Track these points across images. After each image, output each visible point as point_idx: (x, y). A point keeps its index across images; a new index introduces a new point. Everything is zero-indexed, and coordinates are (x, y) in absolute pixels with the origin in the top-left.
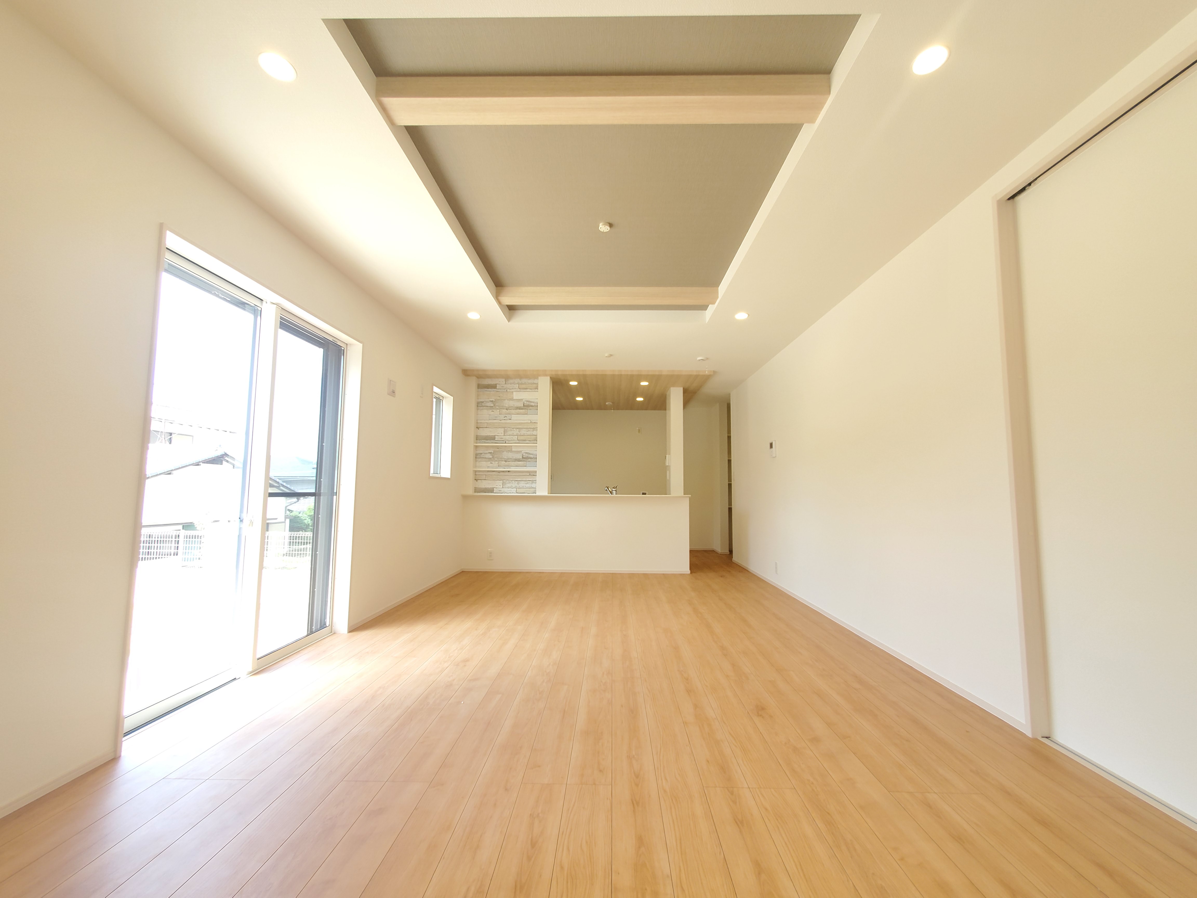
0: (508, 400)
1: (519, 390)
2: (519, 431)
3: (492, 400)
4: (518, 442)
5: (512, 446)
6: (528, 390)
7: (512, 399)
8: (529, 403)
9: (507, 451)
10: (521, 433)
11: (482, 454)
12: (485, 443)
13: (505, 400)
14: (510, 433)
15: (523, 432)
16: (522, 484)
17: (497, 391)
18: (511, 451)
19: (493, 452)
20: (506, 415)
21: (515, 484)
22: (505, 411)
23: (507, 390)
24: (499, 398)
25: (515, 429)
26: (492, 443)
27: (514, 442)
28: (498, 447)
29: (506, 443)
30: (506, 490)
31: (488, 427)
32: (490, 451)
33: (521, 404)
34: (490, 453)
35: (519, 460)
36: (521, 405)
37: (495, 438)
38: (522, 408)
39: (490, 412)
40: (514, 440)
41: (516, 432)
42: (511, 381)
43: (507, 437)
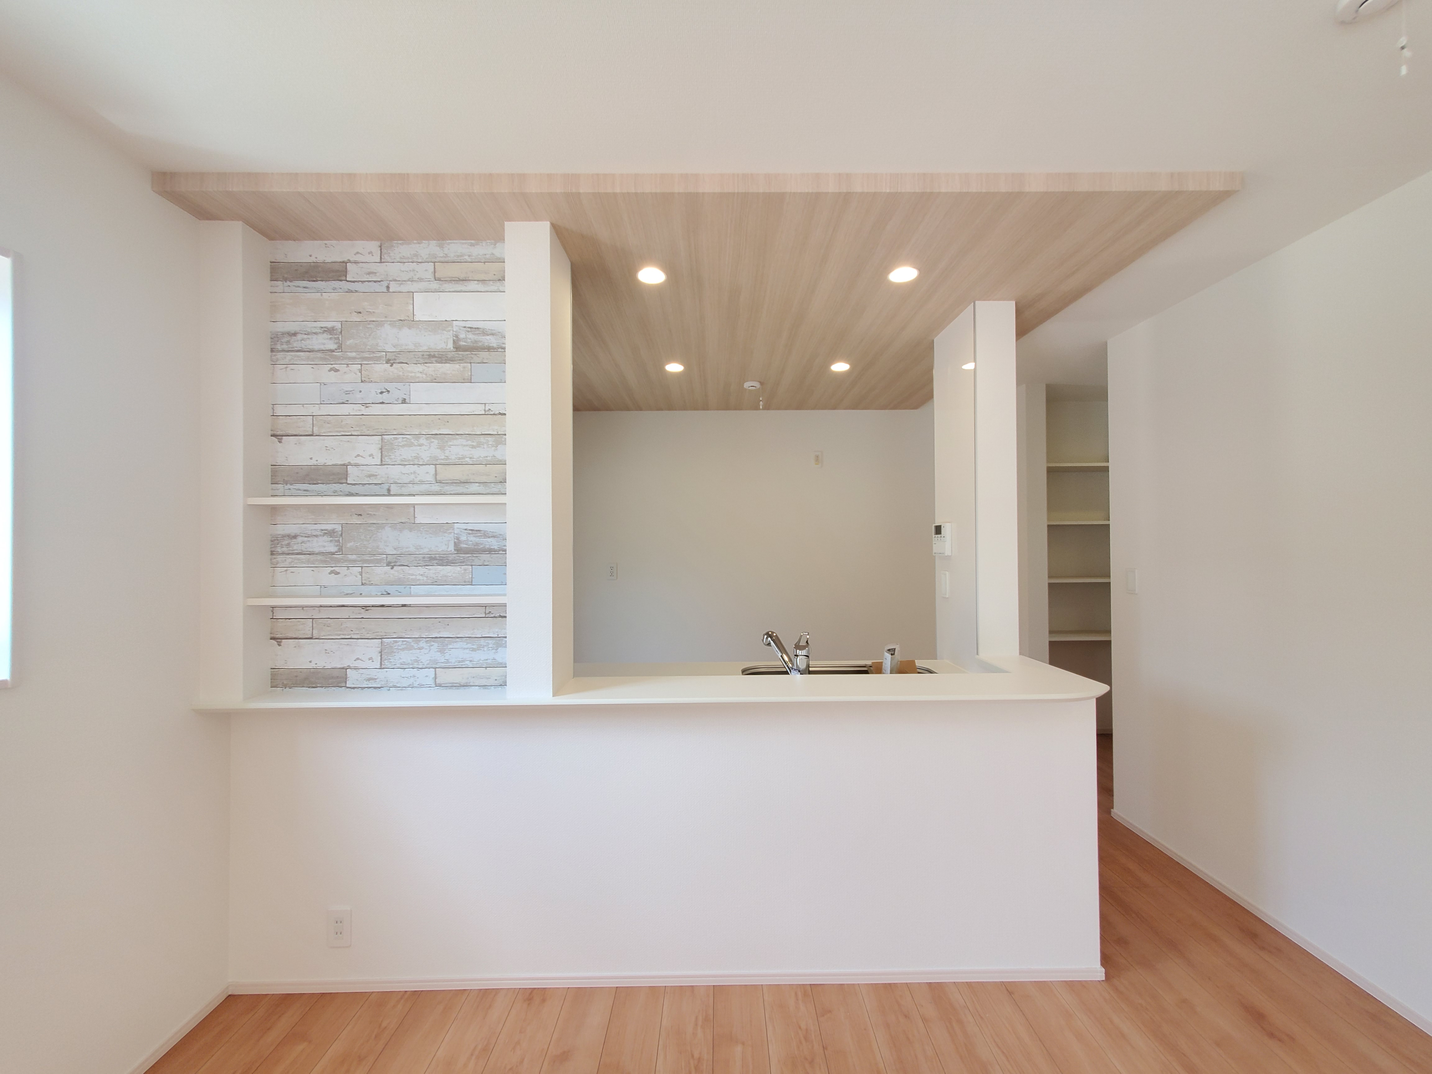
0: (393, 324)
1: (435, 285)
2: (442, 448)
3: (329, 325)
4: (436, 488)
5: (414, 506)
6: (473, 286)
7: (410, 322)
8: (476, 337)
9: (394, 526)
10: (447, 453)
11: (295, 537)
12: (307, 493)
13: (380, 324)
14: (407, 453)
15: (457, 449)
16: (457, 652)
17: (350, 291)
18: (413, 526)
19: (338, 528)
20: (389, 386)
21: (429, 653)
22: (380, 368)
23: (388, 287)
24: (356, 318)
25: (422, 440)
26: (335, 494)
27: (423, 488)
28: (359, 511)
29: (389, 493)
30: (393, 675)
31: (316, 431)
32: (329, 527)
33: (442, 342)
34: (331, 533)
35: (443, 560)
36: (447, 343)
37: (346, 475)
38: (450, 355)
39: (324, 373)
40: (422, 482)
41: (428, 450)
42: (403, 250)
43: (394, 472)
